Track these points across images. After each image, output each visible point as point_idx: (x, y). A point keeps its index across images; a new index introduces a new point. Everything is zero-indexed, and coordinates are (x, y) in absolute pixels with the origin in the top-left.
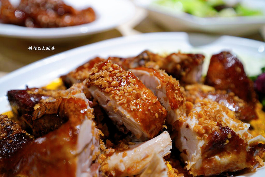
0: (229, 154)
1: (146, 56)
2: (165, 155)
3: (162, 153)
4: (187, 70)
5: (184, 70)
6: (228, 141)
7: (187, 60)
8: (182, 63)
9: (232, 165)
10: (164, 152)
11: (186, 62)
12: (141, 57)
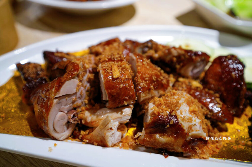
0: (169, 136)
1: (150, 45)
2: (122, 121)
3: (120, 119)
4: (182, 64)
5: (179, 64)
6: (168, 126)
7: (184, 55)
8: (179, 57)
9: (169, 145)
10: (122, 119)
11: (183, 57)
12: (146, 44)
